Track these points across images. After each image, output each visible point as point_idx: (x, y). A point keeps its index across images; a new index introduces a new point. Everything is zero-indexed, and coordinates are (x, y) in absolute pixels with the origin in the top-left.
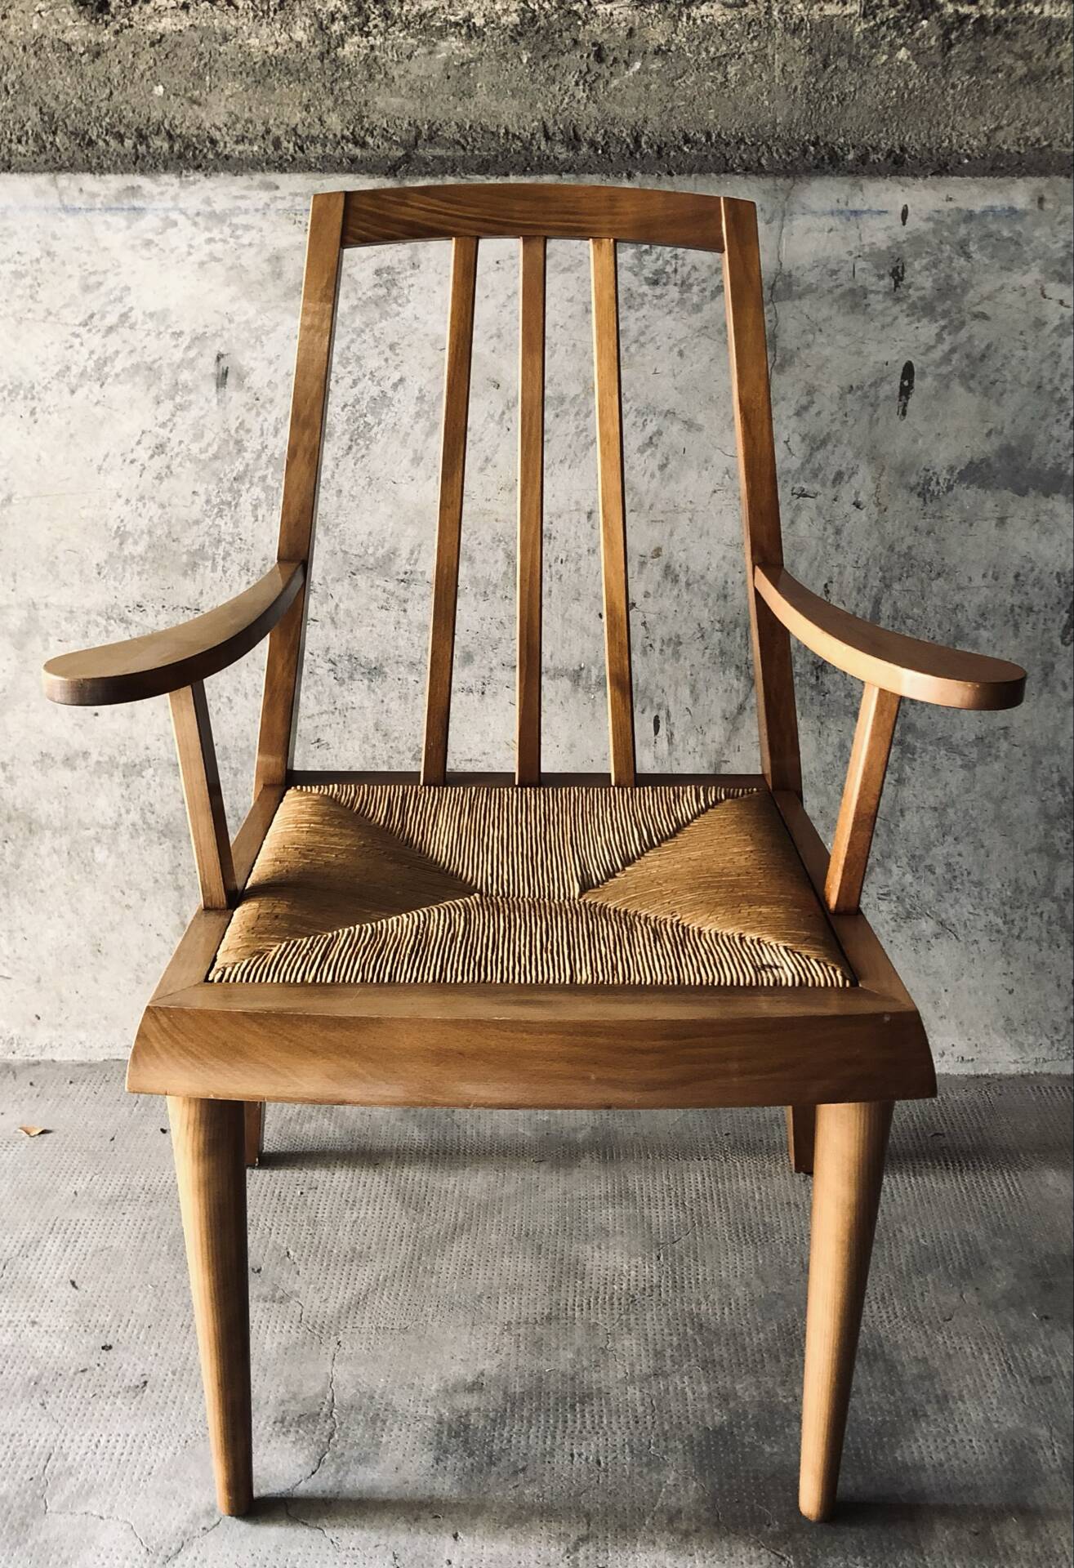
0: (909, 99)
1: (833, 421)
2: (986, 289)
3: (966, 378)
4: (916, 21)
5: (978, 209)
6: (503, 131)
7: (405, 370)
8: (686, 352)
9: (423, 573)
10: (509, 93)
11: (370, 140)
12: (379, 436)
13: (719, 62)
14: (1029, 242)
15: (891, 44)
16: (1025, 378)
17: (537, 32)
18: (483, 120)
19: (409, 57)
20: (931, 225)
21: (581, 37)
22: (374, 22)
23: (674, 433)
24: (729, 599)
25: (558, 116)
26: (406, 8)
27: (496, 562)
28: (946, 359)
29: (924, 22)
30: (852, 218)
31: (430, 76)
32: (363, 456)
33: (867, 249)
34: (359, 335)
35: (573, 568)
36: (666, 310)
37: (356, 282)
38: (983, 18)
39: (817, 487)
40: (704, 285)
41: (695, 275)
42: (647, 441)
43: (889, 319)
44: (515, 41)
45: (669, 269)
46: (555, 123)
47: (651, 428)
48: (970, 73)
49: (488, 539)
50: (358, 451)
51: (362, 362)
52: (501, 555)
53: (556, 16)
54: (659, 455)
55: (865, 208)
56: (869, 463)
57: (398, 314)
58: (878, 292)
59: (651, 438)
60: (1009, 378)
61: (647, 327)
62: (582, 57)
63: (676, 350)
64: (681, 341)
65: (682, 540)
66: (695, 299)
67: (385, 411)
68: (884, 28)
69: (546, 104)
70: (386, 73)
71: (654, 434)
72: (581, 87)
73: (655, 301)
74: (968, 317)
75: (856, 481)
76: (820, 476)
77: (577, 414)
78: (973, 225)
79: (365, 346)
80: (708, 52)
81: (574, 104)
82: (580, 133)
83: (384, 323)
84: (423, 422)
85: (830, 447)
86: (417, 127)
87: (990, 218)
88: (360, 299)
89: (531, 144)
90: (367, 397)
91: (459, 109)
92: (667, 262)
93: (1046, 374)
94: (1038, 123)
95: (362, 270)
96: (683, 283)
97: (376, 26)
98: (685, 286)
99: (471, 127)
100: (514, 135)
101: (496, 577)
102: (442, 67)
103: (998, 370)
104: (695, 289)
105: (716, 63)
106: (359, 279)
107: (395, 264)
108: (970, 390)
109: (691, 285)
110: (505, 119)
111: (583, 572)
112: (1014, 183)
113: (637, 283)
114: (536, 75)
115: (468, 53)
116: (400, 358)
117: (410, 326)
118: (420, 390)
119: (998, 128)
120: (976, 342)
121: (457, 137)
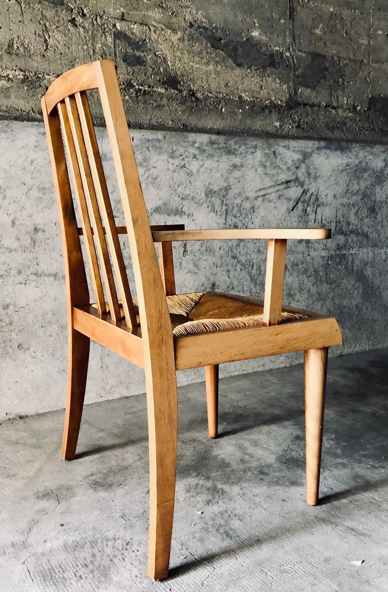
0: (130, 110)
2: (154, 160)
3: (153, 184)
4: (129, 90)
5: (150, 139)
6: (20, 109)
9: (3, 245)
10: (21, 98)
14: (163, 148)
15: (124, 94)
16: (166, 184)
17: (29, 81)
18: (14, 105)
20: (139, 142)
21: (41, 84)
25: (36, 106)
28: (147, 179)
29: (131, 90)
35: (52, 241)
38: (145, 91)
39: (119, 215)
44: (22, 83)
46: (35, 108)
48: (143, 104)
49: (24, 233)
52: (29, 238)
53: (34, 78)
60: (163, 184)
68: (122, 90)
69: (32, 102)
74: (151, 167)
76: (119, 211)
77: (49, 193)
78: (150, 143)
87: (153, 141)
89: (29, 113)
91: (6, 102)
93: (171, 183)
94: (161, 118)
99: (10, 107)
100: (23, 111)
101: (28, 245)
102: (0, 89)
103: (160, 182)
108: (154, 187)
110: (20, 106)
111: (55, 242)
112: (158, 132)
114: (29, 94)
115: (8, 85)
119: (152, 118)
120: (154, 174)
121: (6, 109)
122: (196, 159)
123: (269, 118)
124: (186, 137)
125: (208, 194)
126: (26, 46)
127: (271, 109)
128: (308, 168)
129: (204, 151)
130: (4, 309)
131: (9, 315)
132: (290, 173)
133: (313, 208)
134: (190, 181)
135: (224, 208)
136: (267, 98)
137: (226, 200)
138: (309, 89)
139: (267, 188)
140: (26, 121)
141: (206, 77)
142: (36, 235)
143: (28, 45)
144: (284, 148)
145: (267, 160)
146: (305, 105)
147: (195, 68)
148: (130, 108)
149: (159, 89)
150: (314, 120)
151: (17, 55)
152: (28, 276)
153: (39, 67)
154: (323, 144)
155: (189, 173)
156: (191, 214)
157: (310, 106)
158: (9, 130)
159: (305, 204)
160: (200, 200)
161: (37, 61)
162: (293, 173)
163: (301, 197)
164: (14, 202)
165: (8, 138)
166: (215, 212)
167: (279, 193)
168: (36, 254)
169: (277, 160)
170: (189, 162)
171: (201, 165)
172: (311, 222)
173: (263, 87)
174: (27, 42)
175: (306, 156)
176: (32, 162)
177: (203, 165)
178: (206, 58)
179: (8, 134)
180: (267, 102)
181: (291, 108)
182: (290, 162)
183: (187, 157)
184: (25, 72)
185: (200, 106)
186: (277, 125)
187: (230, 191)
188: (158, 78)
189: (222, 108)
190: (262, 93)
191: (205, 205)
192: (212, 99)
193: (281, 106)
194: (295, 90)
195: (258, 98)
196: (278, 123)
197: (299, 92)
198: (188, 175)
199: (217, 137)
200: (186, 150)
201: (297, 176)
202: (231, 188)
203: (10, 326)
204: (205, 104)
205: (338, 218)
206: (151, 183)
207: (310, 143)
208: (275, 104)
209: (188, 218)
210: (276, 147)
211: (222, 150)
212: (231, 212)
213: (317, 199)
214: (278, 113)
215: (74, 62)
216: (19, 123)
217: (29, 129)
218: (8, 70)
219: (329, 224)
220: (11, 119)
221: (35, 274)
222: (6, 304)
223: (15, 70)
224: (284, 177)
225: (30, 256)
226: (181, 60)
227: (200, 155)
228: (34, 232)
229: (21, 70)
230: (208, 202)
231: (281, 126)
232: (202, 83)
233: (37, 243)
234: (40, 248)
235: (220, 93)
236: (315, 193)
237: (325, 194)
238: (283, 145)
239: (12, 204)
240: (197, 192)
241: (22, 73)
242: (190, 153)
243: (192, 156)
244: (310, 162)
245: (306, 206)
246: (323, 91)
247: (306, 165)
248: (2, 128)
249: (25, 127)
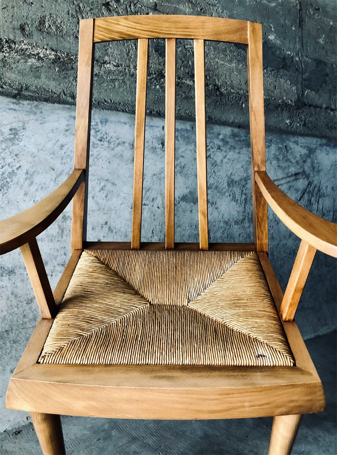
1: (150, 184)
2: (183, 149)
3: (181, 173)
4: (160, 79)
5: (179, 129)
6: (50, 91)
7: (21, 163)
8: (111, 162)
10: (52, 79)
11: (4, 86)
12: (12, 186)
13: (113, 81)
14: (191, 138)
15: (155, 84)
16: (193, 173)
17: (61, 62)
18: (44, 86)
19: (18, 62)
21: (74, 66)
22: (6, 48)
23: (109, 186)
24: (128, 237)
25: (67, 89)
26: (17, 46)
27: (55, 229)
29: (162, 80)
30: (151, 127)
31: (25, 70)
32: (6, 193)
33: (155, 137)
34: (4, 151)
36: (104, 149)
37: (2, 132)
39: (148, 203)
40: (114, 143)
41: (112, 139)
42: (101, 188)
43: (162, 156)
44: (54, 64)
45: (105, 137)
46: (67, 91)
47: (102, 184)
50: (3, 191)
51: (5, 160)
53: (66, 59)
54: (105, 193)
55: (154, 125)
56: (160, 196)
57: (18, 144)
58: (159, 148)
59: (102, 188)
60: (190, 173)
61: (99, 154)
62: (74, 72)
63: (108, 161)
64: (109, 158)
65: (113, 219)
66: (112, 146)
67: (14, 177)
68: (153, 79)
69: (64, 84)
70: (10, 66)
71: (103, 186)
72: (74, 81)
73: (101, 146)
74: (180, 156)
75: (157, 201)
76: (149, 199)
78: (178, 133)
79: (6, 154)
80: (110, 78)
81: (72, 86)
82: (75, 95)
83: (13, 147)
84: (28, 182)
85: (150, 191)
86: (21, 85)
87: (182, 131)
88: (4, 138)
89: (60, 96)
90: (7, 172)
91: (36, 82)
92: (104, 135)
94: (188, 109)
95: (5, 128)
96: (109, 141)
97: (6, 50)
98: (109, 142)
99: (40, 88)
100: (54, 93)
101: (55, 234)
102: (30, 67)
103: (187, 171)
104: (112, 143)
105: (112, 81)
106: (4, 132)
107: (17, 127)
108: (181, 176)
109: (111, 143)
110: (51, 87)
112: (186, 123)
113: (95, 140)
114: (61, 75)
115: (38, 64)
116: (19, 159)
117: (23, 149)
118: (27, 170)
119: (180, 109)
120: (182, 163)
121: (36, 90)
122: (220, 151)
123: (281, 116)
124: (212, 129)
125: (230, 184)
126: (59, 26)
127: (283, 107)
128: (313, 163)
129: (227, 142)
130: (27, 303)
131: (33, 310)
132: (299, 167)
133: (316, 198)
134: (214, 171)
135: (244, 197)
136: (280, 97)
137: (246, 190)
138: (314, 92)
139: (280, 179)
140: (57, 103)
141: (229, 73)
142: (65, 224)
143: (60, 25)
144: (294, 144)
145: (280, 154)
146: (310, 106)
147: (220, 64)
148: (160, 97)
149: (188, 81)
150: (316, 119)
151: (48, 33)
152: (54, 267)
153: (72, 48)
154: (324, 141)
155: (214, 163)
156: (214, 203)
157: (314, 107)
158: (38, 112)
159: (310, 195)
160: (223, 189)
161: (70, 42)
162: (301, 167)
163: (306, 188)
164: (42, 188)
165: (37, 120)
166: (236, 200)
167: (290, 184)
168: (64, 244)
169: (288, 154)
170: (214, 153)
171: (224, 156)
172: (314, 210)
173: (277, 87)
174: (59, 21)
175: (311, 151)
176: (62, 146)
177: (226, 156)
178: (230, 56)
179: (38, 116)
180: (280, 101)
181: (298, 108)
182: (298, 156)
183: (212, 148)
184: (57, 52)
185: (224, 101)
186: (287, 122)
187: (249, 181)
188: (187, 71)
189: (242, 104)
190: (275, 93)
191: (227, 194)
192: (234, 94)
193: (291, 106)
194: (302, 92)
195: (273, 97)
196: (289, 121)
197: (305, 94)
198: (212, 165)
199: (239, 130)
200: (212, 142)
201: (304, 169)
202: (249, 179)
203: (34, 322)
204: (228, 99)
205: (335, 208)
206: (180, 172)
207: (314, 140)
208: (286, 103)
209: (212, 206)
210: (288, 142)
211: (243, 143)
212: (250, 201)
213: (319, 190)
214: (289, 111)
215: (108, 47)
216: (50, 104)
217: (59, 112)
218: (39, 49)
219: (328, 212)
220: (41, 100)
221: (63, 265)
222: (30, 298)
223: (46, 49)
224: (293, 170)
225: (57, 246)
226: (208, 55)
227: (224, 146)
228: (63, 220)
229: (53, 50)
230: (230, 191)
231: (291, 124)
232: (226, 79)
233: (65, 232)
234: (68, 237)
235: (241, 89)
236: (318, 185)
237: (326, 186)
238: (293, 140)
239: (40, 190)
240: (220, 181)
241: (53, 53)
242: (214, 144)
243: (217, 147)
244: (314, 157)
245: (310, 196)
246: (324, 94)
247: (311, 160)
248: (31, 108)
249: (55, 109)
